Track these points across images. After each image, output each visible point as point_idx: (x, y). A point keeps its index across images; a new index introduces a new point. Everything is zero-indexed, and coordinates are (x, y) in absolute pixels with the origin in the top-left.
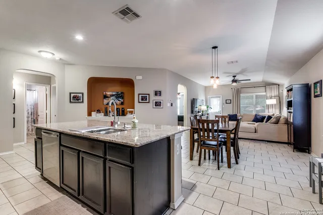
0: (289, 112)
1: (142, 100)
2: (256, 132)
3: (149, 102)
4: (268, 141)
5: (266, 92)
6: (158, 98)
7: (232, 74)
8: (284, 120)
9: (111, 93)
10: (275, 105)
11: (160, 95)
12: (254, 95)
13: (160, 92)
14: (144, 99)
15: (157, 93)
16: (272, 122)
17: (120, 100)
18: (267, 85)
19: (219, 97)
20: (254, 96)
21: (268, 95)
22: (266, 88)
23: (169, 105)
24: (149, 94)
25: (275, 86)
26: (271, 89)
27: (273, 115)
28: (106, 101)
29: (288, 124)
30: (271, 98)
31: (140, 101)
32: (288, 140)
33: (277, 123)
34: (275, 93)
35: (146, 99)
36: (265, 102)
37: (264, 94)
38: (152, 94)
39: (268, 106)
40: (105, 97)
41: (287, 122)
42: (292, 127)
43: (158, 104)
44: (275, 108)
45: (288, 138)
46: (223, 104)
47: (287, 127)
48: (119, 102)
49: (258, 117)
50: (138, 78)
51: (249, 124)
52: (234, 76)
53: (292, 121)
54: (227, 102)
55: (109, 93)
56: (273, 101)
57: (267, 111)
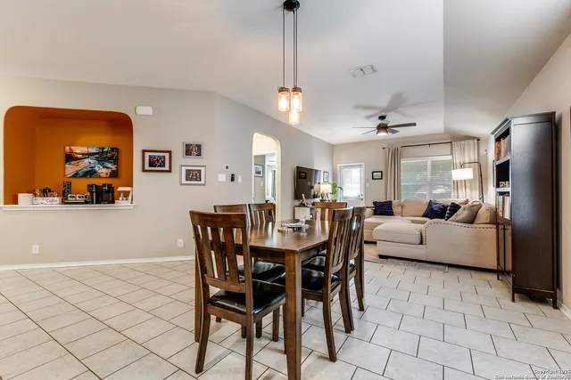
0: (502, 194)
1: (151, 164)
2: (421, 243)
3: (170, 171)
4: (450, 266)
5: (452, 154)
6: (193, 162)
7: (376, 111)
8: (488, 214)
9: (85, 150)
10: (471, 181)
11: (199, 155)
12: (429, 161)
13: (199, 147)
14: (156, 163)
15: (192, 150)
16: (459, 218)
17: (109, 165)
18: (454, 139)
19: (360, 166)
20: (429, 164)
21: (458, 161)
22: (452, 146)
23: (223, 178)
24: (170, 152)
25: (471, 142)
26: (462, 149)
27: (467, 202)
28: (70, 169)
29: (498, 224)
30: (462, 166)
31: (147, 167)
32: (498, 264)
33: (472, 222)
34: (470, 155)
35: (164, 162)
36: (451, 176)
37: (449, 158)
38: (178, 153)
39: (457, 185)
40: (70, 158)
41: (495, 219)
42: (509, 232)
43: (193, 176)
44: (471, 189)
45: (498, 259)
46: (367, 180)
47: (494, 230)
48: (104, 170)
49: (434, 206)
50: (140, 113)
51: (413, 222)
52: (382, 118)
53: (507, 216)
54: (376, 176)
55: (78, 150)
56: (467, 174)
57: (454, 194)
